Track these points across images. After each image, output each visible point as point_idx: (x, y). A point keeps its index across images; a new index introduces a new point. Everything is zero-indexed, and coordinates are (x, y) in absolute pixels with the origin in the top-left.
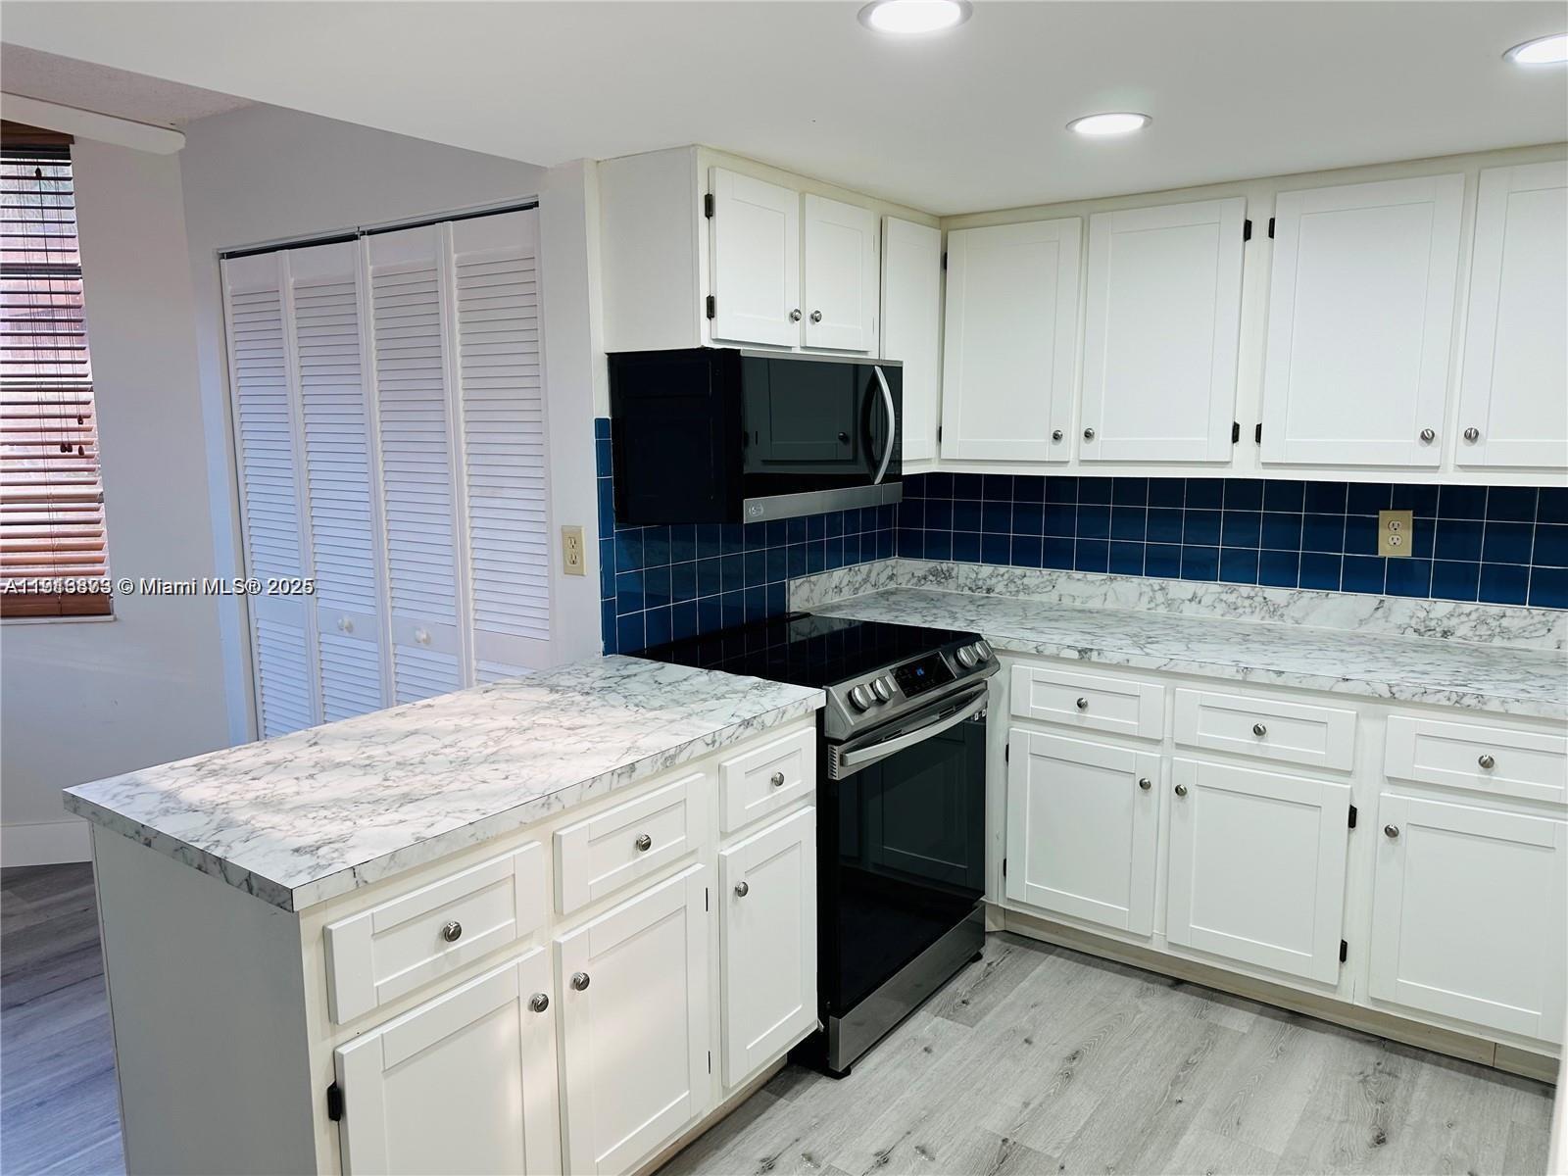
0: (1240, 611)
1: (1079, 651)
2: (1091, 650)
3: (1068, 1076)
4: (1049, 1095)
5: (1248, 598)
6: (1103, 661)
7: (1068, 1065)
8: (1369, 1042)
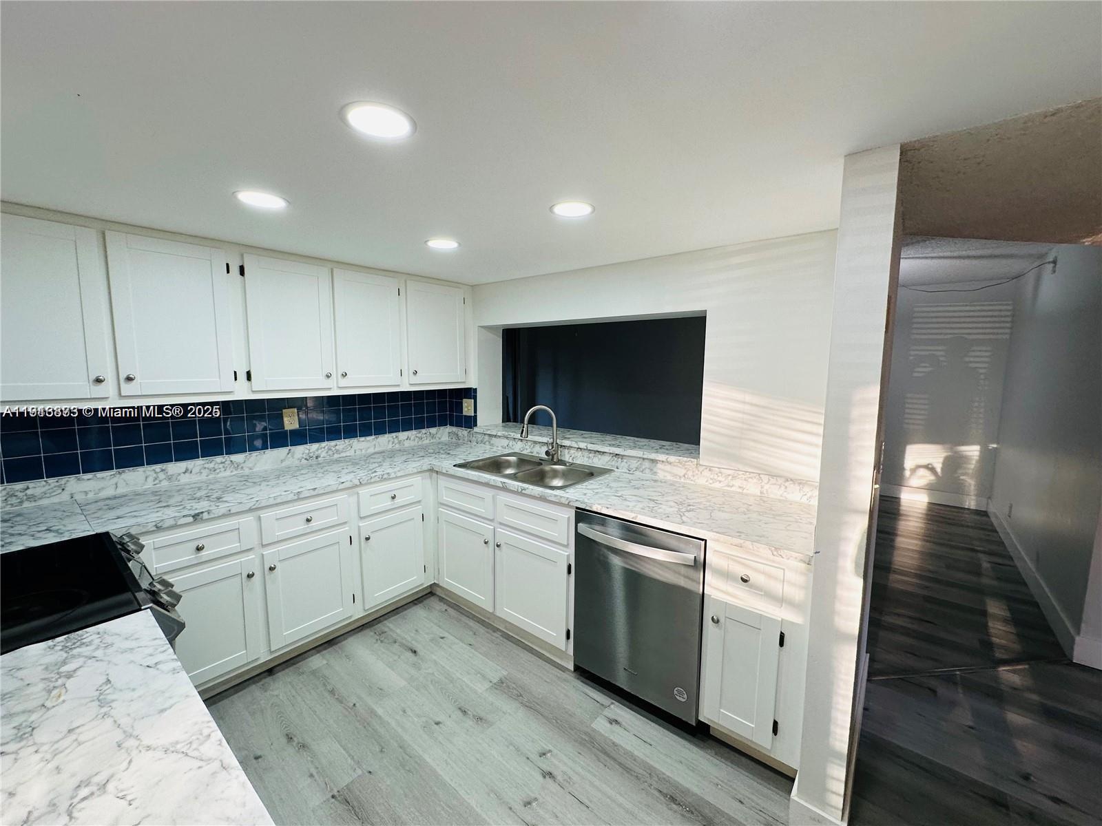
0: (218, 471)
1: (193, 517)
2: (202, 512)
3: (303, 746)
4: (312, 762)
5: (222, 463)
6: (213, 516)
7: (295, 744)
8: (362, 630)
